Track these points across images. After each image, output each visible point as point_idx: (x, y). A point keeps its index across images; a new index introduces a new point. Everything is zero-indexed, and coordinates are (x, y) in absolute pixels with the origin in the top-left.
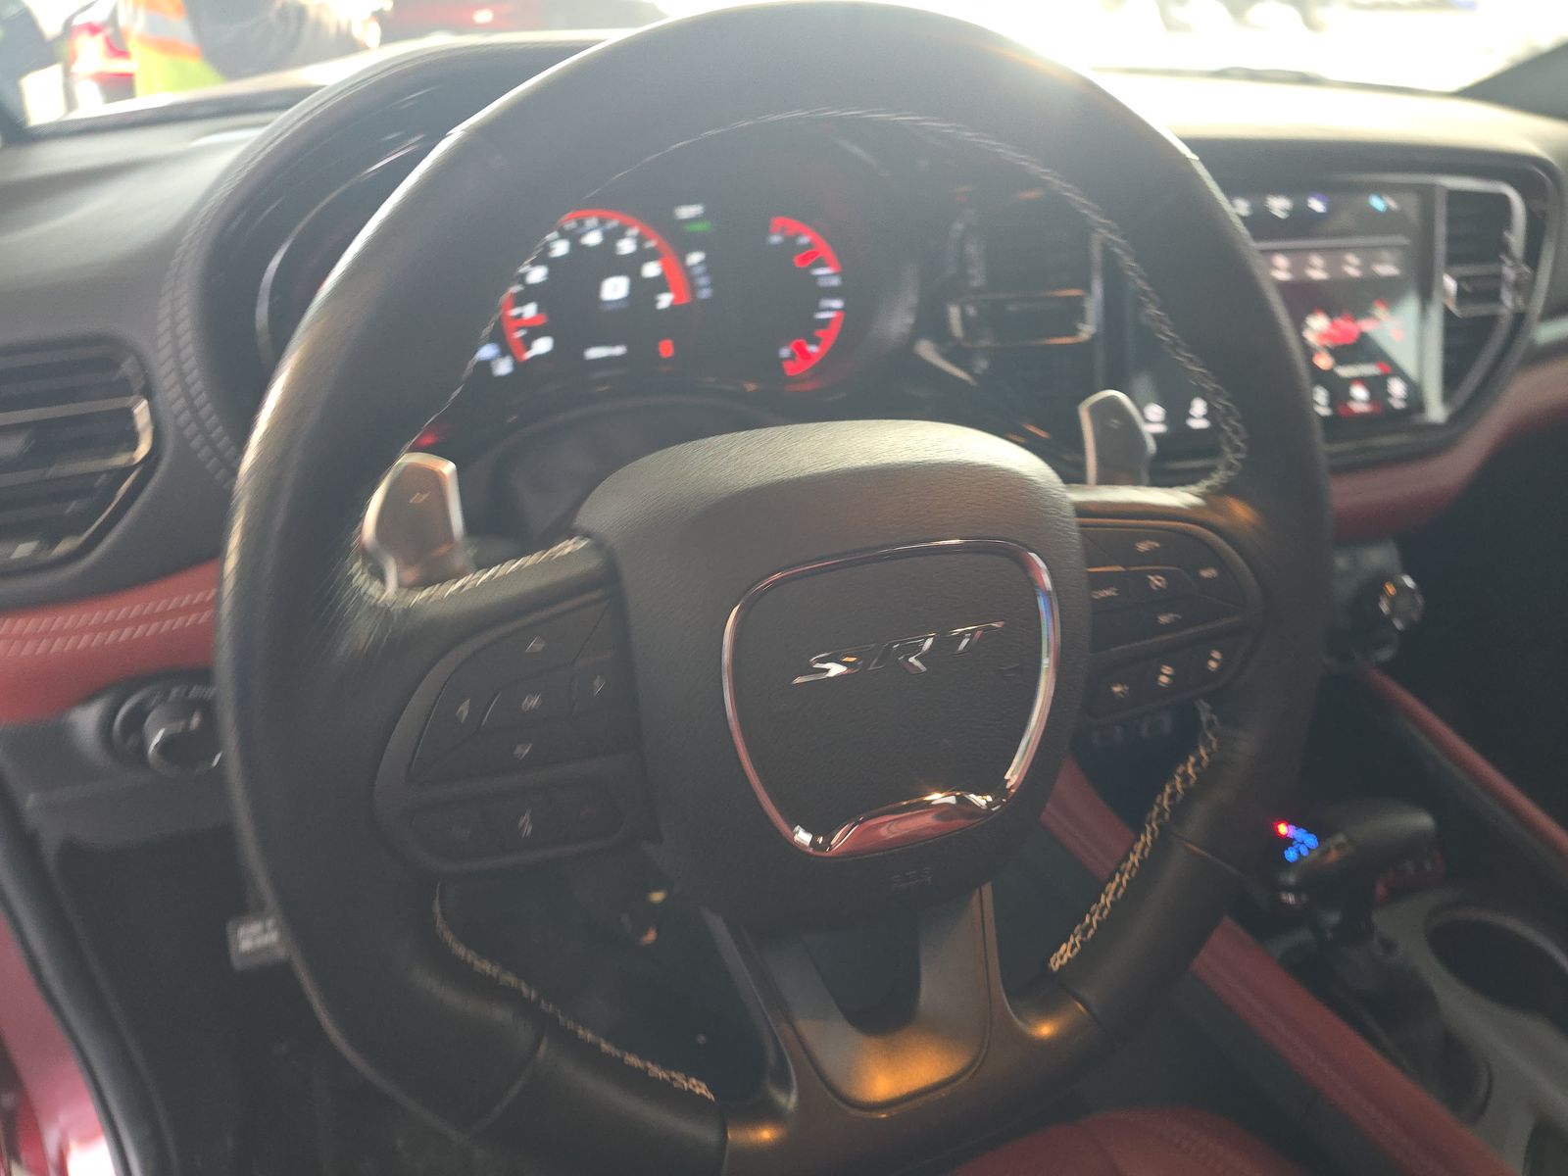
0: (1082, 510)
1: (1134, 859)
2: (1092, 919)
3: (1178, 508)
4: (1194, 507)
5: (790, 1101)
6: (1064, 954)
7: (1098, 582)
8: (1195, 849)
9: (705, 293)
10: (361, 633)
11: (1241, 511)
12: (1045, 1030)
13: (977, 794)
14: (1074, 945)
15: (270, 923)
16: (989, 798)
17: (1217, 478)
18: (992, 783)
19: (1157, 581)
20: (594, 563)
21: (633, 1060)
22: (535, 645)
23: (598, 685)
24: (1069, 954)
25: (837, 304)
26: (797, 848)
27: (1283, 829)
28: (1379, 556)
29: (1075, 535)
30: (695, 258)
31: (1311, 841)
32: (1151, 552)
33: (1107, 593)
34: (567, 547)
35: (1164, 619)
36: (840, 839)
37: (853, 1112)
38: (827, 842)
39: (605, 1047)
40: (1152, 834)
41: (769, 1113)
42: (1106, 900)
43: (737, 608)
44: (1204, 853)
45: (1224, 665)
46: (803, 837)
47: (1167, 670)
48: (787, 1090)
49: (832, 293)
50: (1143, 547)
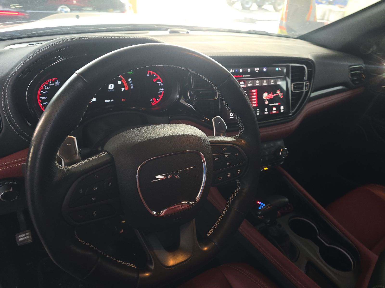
0: (211, 142)
1: (224, 212)
2: (216, 225)
3: (230, 141)
4: (233, 141)
5: (152, 267)
6: (210, 232)
7: (215, 157)
8: (236, 210)
9: (132, 87)
10: (58, 176)
11: (243, 142)
12: (206, 249)
13: (191, 202)
14: (212, 231)
15: (27, 234)
16: (193, 202)
17: (239, 135)
18: (194, 199)
19: (226, 156)
20: (108, 158)
21: (119, 261)
22: (96, 177)
23: (110, 184)
24: (211, 233)
25: (163, 90)
26: (153, 215)
27: (258, 202)
28: (280, 143)
29: (210, 148)
30: (130, 80)
31: (264, 205)
32: (225, 150)
33: (217, 159)
34: (102, 154)
35: (228, 164)
36: (163, 213)
37: (166, 268)
38: (160, 214)
39: (113, 259)
40: (228, 207)
41: (148, 270)
42: (218, 221)
43: (140, 167)
44: (238, 211)
45: (240, 172)
46: (154, 213)
47: (229, 174)
48: (152, 264)
49: (161, 87)
50: (224, 150)
